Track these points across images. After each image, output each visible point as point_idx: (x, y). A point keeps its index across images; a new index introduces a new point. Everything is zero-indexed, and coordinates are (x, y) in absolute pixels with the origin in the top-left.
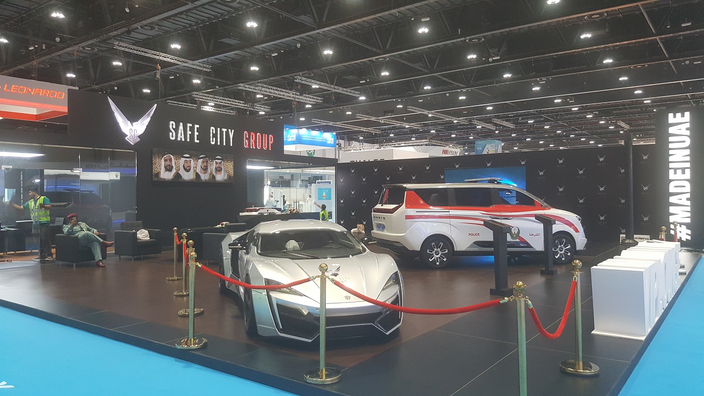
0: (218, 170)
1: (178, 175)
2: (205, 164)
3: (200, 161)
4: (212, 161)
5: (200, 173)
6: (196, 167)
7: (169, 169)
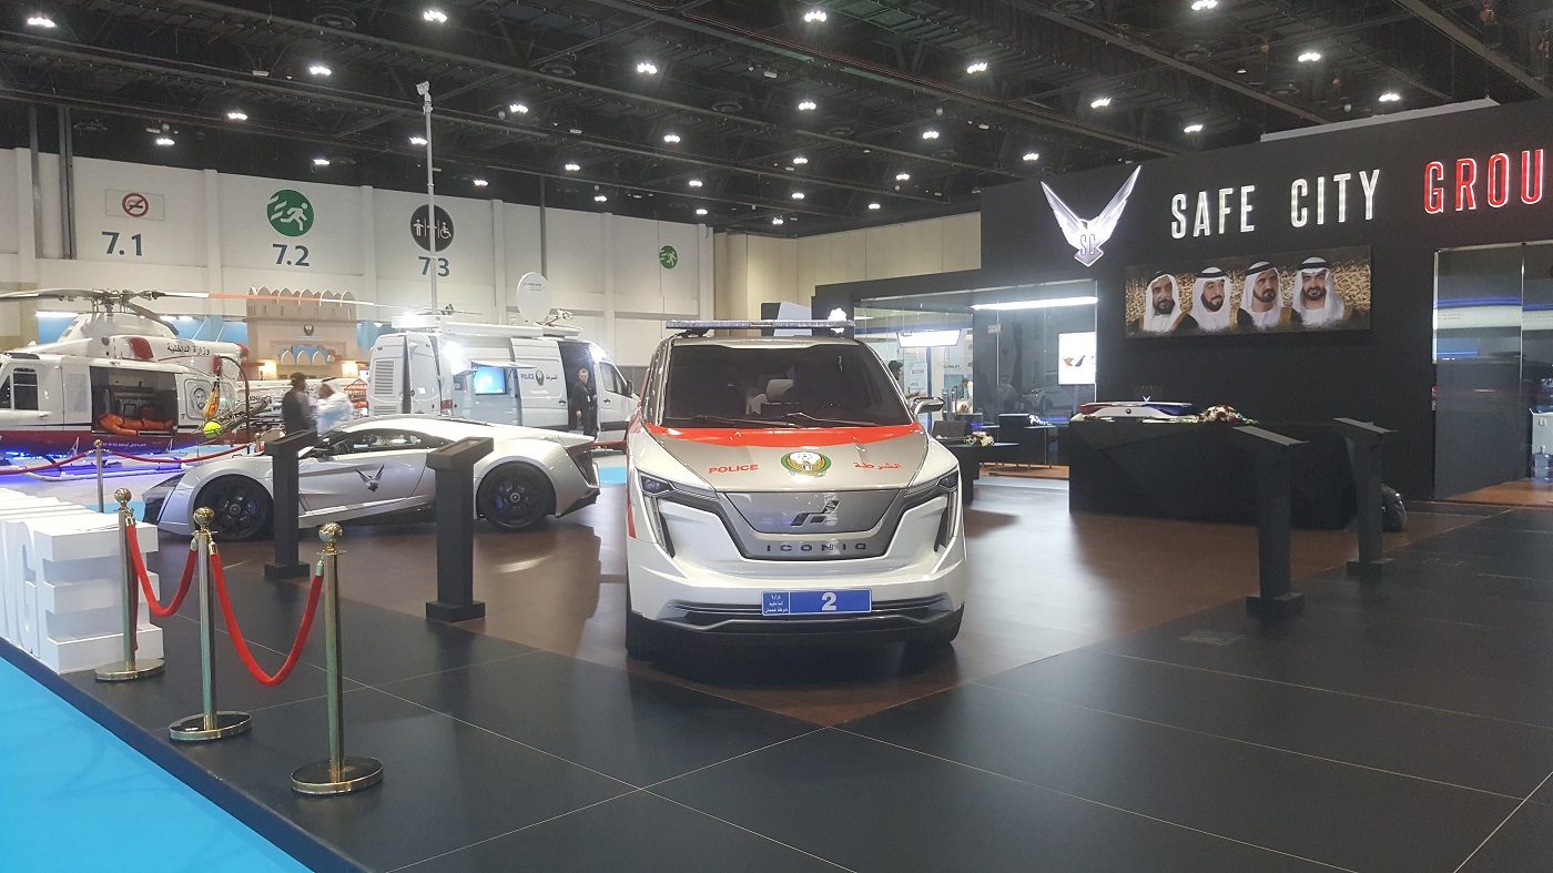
0: (1314, 296)
1: (1187, 322)
2: (1267, 285)
3: (1252, 279)
4: (1292, 272)
5: (1250, 311)
6: (1239, 296)
7: (1164, 308)
